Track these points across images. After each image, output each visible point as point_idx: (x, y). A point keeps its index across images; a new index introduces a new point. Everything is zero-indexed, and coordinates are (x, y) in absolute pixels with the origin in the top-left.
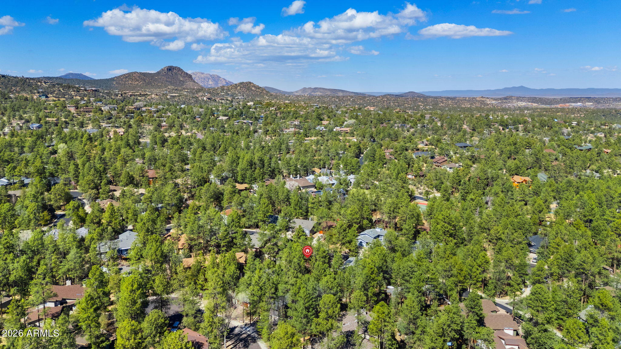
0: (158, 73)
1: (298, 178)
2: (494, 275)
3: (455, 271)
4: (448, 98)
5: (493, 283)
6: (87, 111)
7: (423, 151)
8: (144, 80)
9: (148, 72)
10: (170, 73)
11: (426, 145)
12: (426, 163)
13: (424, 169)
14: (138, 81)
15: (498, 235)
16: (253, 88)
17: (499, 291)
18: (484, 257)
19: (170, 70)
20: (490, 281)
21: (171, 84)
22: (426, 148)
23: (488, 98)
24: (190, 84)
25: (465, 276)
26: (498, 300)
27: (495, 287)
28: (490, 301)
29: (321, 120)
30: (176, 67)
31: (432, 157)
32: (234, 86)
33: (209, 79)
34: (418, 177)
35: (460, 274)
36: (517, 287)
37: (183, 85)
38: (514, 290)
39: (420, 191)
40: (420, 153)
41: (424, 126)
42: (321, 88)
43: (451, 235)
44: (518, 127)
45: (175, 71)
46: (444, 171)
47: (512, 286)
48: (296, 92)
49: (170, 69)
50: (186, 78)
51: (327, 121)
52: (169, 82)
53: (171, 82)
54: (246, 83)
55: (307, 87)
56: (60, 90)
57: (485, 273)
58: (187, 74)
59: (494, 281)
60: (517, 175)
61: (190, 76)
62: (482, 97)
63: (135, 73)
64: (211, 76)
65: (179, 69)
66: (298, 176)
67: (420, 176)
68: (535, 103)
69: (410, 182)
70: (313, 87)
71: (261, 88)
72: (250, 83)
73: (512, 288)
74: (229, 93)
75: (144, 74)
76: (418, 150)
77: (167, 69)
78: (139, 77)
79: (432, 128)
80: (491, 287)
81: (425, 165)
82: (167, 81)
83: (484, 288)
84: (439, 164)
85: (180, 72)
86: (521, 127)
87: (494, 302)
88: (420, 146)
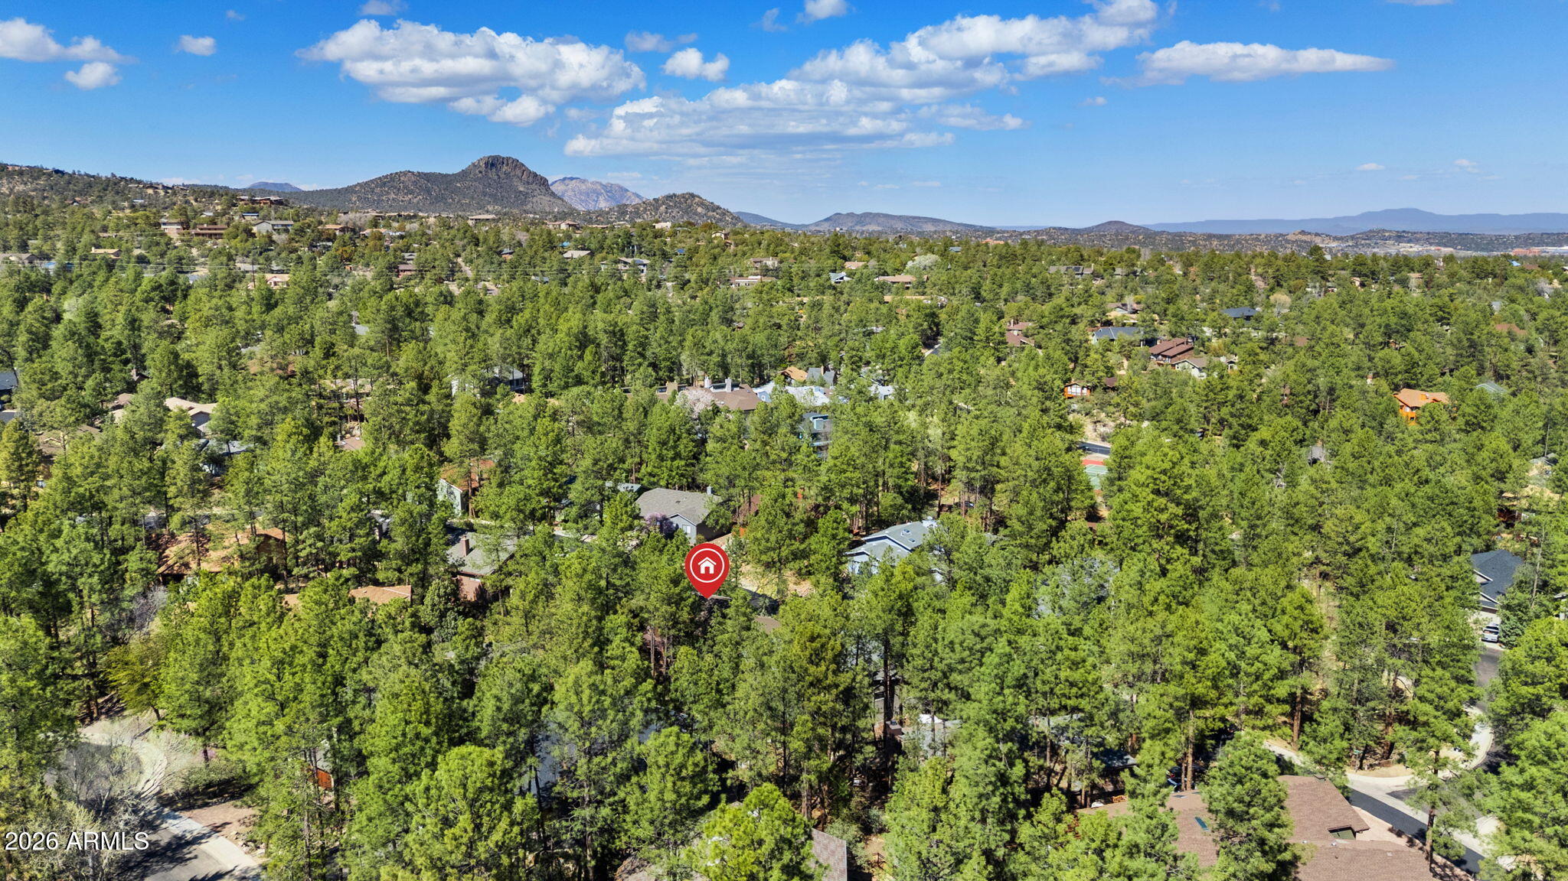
0: (464, 174)
1: (728, 389)
2: (1340, 682)
3: (1174, 657)
4: (1210, 237)
5: (1335, 710)
6: (210, 235)
7: (1124, 325)
8: (428, 192)
9: (438, 171)
10: (492, 174)
11: (1135, 312)
12: (1128, 358)
13: (1123, 372)
14: (411, 192)
15: (1352, 539)
16: (699, 210)
17: (1358, 743)
18: (1301, 608)
19: (493, 165)
20: (1326, 705)
21: (496, 200)
22: (1133, 319)
23: (1317, 235)
24: (542, 201)
25: (1215, 680)
26: (1358, 779)
27: (1348, 728)
28: (1328, 785)
29: (845, 259)
30: (508, 159)
31: (1150, 342)
32: (650, 204)
33: (598, 194)
34: (1099, 390)
35: (1194, 667)
36: (1442, 725)
37: (524, 203)
38: (1431, 741)
39: (1102, 429)
40: (1111, 332)
41: (1134, 273)
42: (878, 215)
43: (1181, 538)
44: (1407, 279)
45: (505, 168)
46: (1184, 377)
47: (1426, 724)
48: (817, 224)
49: (493, 163)
50: (534, 186)
51: (860, 260)
52: (490, 195)
53: (494, 196)
54: (683, 196)
55: (844, 212)
56: (187, 202)
57: (1306, 673)
58: (536, 175)
59: (1342, 703)
60: (1409, 386)
61: (543, 182)
62: (1303, 233)
63: (405, 173)
64: (604, 186)
65: (516, 164)
66: (728, 382)
67: (1106, 389)
68: (1446, 246)
69: (1076, 407)
70: (858, 212)
71: (719, 208)
72: (693, 196)
73: (1421, 733)
74: (639, 221)
75: (428, 177)
76: (1108, 323)
77: (486, 164)
78: (415, 183)
79: (1157, 277)
80: (1330, 724)
81: (1126, 363)
82: (485, 194)
83: (1301, 731)
84: (1168, 361)
85: (518, 172)
86: (1414, 278)
87: (1344, 789)
88: (1115, 314)
